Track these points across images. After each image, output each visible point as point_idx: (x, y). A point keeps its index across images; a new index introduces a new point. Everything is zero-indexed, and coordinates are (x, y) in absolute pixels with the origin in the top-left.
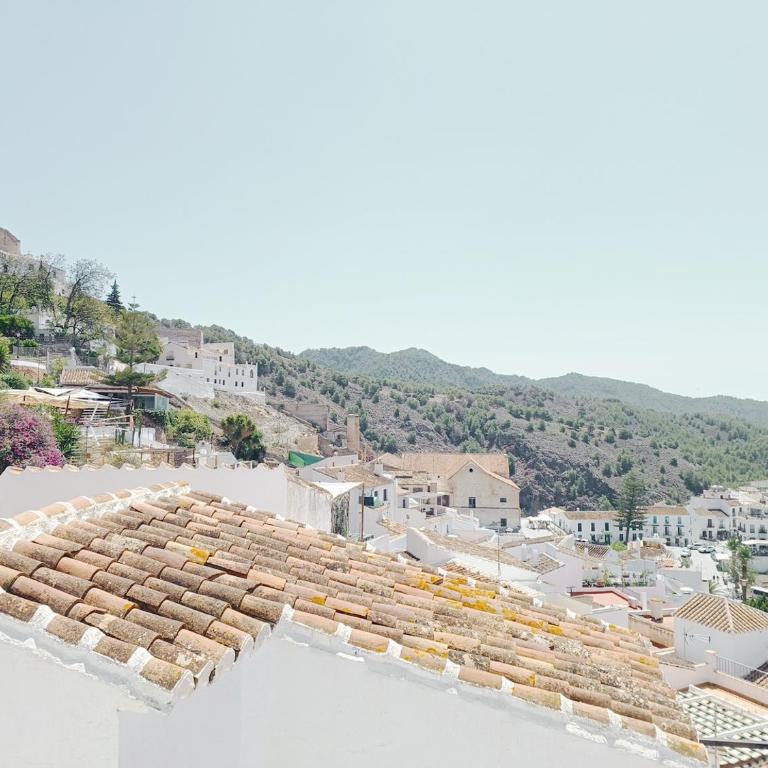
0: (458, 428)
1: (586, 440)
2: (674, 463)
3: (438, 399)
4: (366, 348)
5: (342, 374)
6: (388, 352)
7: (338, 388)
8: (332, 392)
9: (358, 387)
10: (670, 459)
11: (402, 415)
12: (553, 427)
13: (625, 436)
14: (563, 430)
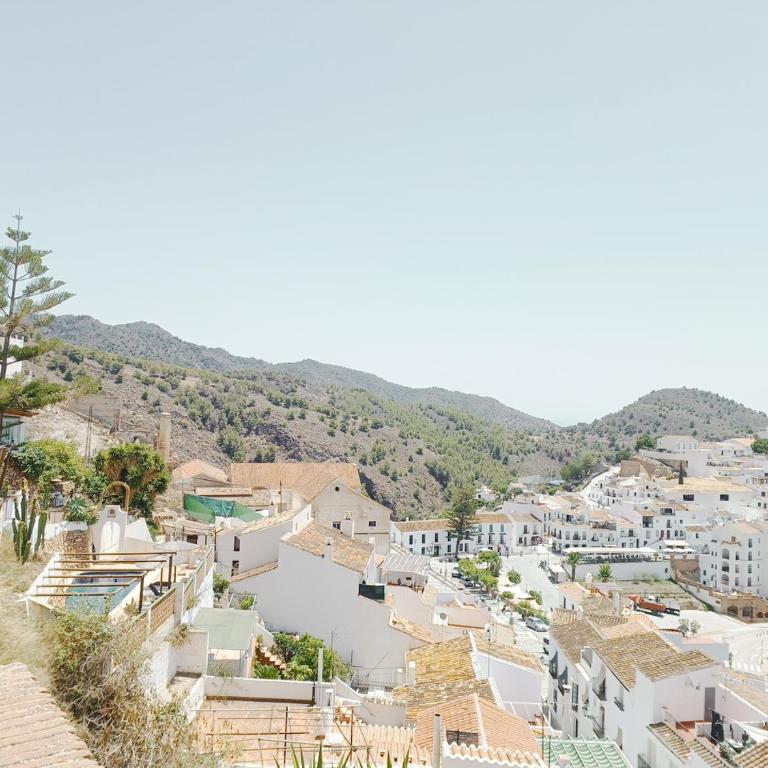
0: (214, 414)
1: (344, 430)
2: (420, 452)
3: (190, 383)
4: (89, 317)
5: (76, 347)
6: (114, 323)
7: (71, 364)
8: (63, 369)
9: (96, 364)
10: (416, 449)
11: (151, 399)
12: (312, 416)
13: (376, 426)
14: (322, 420)
